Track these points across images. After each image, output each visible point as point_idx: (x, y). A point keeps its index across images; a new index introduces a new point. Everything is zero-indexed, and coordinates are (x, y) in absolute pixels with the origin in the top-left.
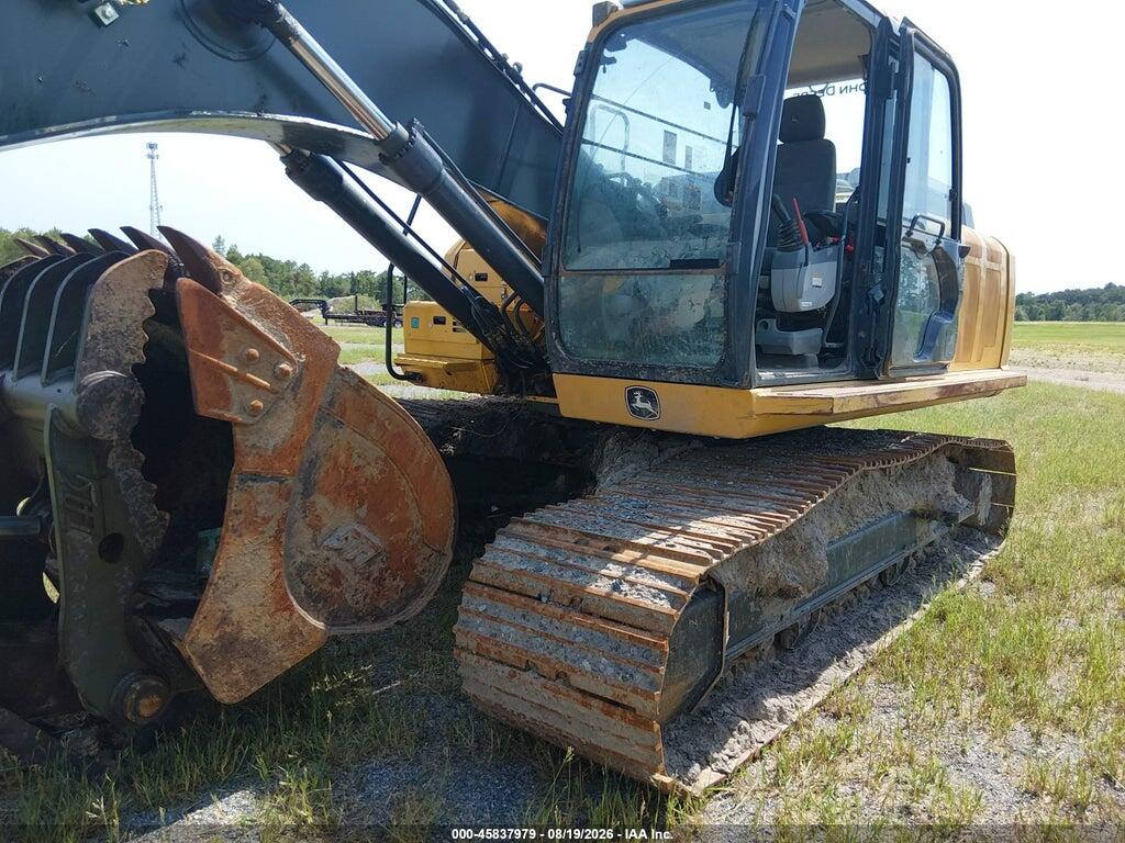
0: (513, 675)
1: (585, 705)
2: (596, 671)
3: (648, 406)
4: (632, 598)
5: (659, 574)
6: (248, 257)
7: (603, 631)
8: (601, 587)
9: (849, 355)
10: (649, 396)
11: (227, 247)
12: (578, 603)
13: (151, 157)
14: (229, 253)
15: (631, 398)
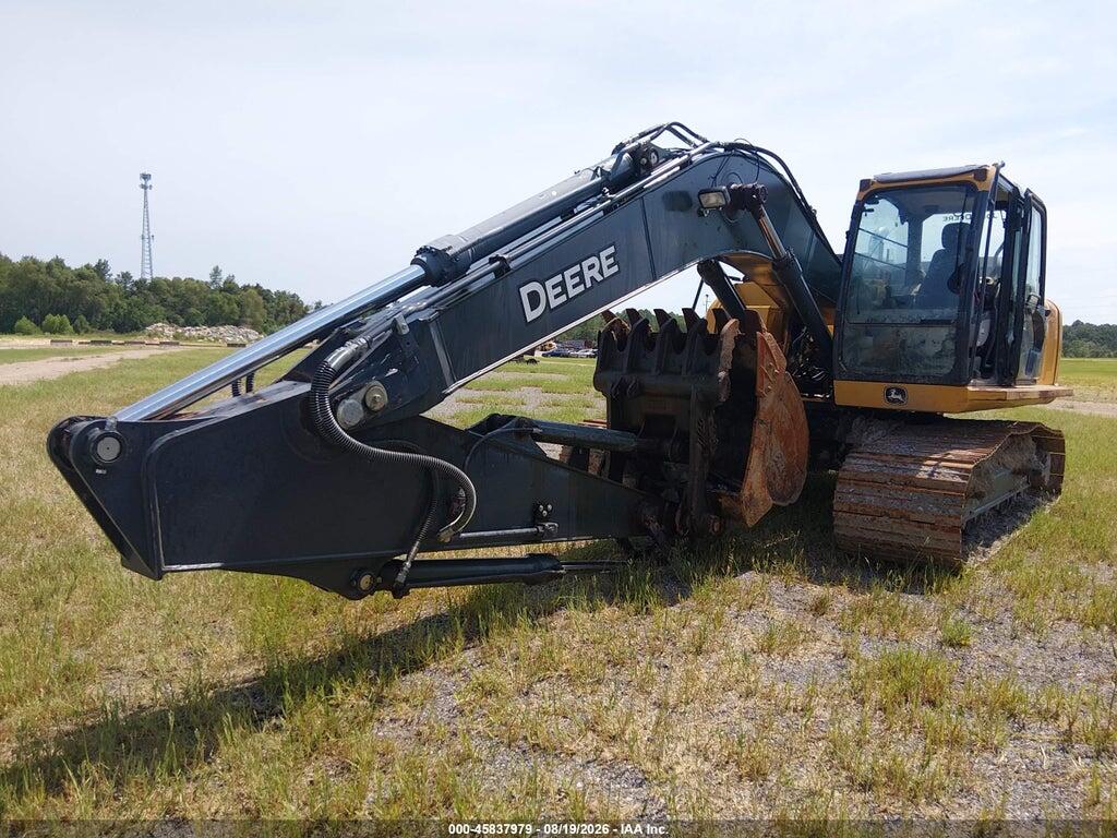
0: (873, 520)
1: (920, 527)
2: (926, 511)
3: (899, 397)
4: (942, 478)
5: (950, 468)
6: (246, 288)
7: (928, 493)
8: (922, 475)
9: (996, 372)
10: (900, 391)
11: (224, 276)
12: (911, 483)
13: (144, 187)
14: (225, 283)
15: (888, 392)
